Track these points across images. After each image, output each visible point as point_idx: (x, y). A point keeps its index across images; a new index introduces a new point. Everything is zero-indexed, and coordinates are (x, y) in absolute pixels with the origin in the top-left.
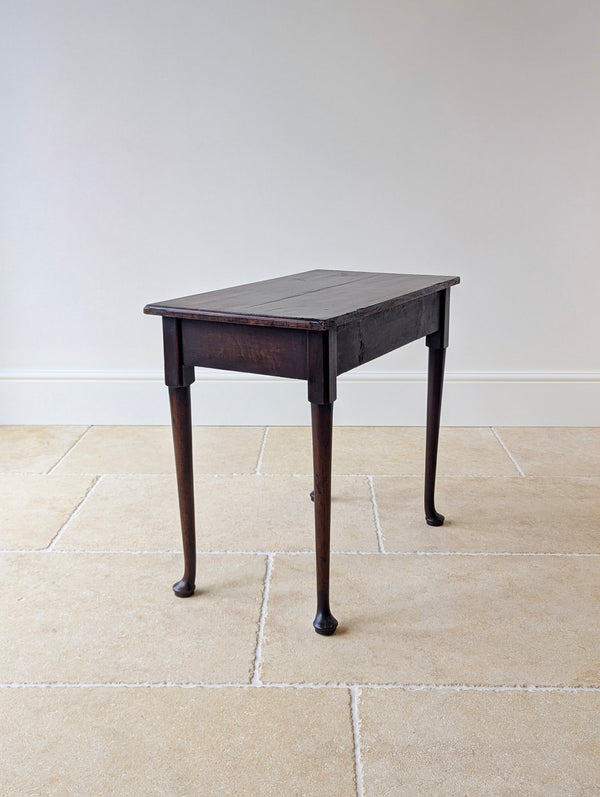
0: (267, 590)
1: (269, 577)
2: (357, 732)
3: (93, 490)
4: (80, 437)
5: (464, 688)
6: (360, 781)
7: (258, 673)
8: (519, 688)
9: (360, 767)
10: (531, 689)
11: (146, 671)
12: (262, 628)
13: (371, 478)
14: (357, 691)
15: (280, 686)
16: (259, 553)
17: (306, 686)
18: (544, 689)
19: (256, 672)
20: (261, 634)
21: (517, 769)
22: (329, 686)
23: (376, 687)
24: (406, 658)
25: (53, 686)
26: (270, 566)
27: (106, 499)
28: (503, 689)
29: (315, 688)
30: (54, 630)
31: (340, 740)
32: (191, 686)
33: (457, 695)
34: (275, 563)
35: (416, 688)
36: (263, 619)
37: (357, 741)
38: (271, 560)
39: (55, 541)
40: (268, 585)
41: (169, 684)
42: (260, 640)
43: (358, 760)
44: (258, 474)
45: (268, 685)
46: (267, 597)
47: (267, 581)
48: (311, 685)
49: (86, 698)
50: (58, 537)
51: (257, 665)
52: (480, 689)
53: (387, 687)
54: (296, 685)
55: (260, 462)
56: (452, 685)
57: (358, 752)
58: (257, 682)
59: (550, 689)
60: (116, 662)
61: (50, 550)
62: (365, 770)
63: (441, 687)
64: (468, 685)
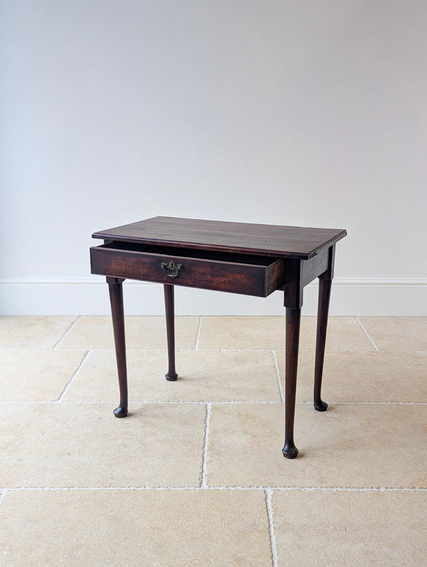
0: (208, 427)
1: (208, 418)
2: (271, 517)
3: (85, 361)
4: (72, 324)
5: (339, 489)
6: (274, 546)
7: (205, 481)
8: (374, 489)
9: (273, 538)
10: (382, 490)
11: (131, 479)
12: (206, 452)
13: (274, 351)
14: (270, 491)
15: (220, 488)
16: (201, 403)
17: (236, 488)
18: (391, 490)
19: (204, 480)
20: (205, 455)
21: (374, 538)
22: (251, 488)
23: (282, 489)
24: (302, 471)
25: (71, 489)
26: (209, 411)
27: (95, 367)
28: (364, 490)
29: (242, 489)
30: (69, 454)
31: (260, 522)
32: (162, 489)
33: (334, 493)
34: (212, 409)
35: (308, 489)
36: (206, 446)
37: (271, 522)
38: (209, 407)
39: (63, 395)
40: (208, 424)
41: (147, 488)
42: (205, 459)
43: (272, 534)
44: (197, 349)
45: (212, 488)
46: (208, 432)
47: (208, 421)
48: (240, 488)
49: (94, 497)
50: (65, 393)
51: (204, 476)
52: (349, 490)
53: (289, 489)
54: (230, 488)
55: (198, 341)
56: (331, 487)
57: (272, 529)
58: (205, 486)
59: (395, 490)
60: (111, 474)
61: (60, 401)
62: (277, 540)
63: (324, 489)
64: (341, 488)
